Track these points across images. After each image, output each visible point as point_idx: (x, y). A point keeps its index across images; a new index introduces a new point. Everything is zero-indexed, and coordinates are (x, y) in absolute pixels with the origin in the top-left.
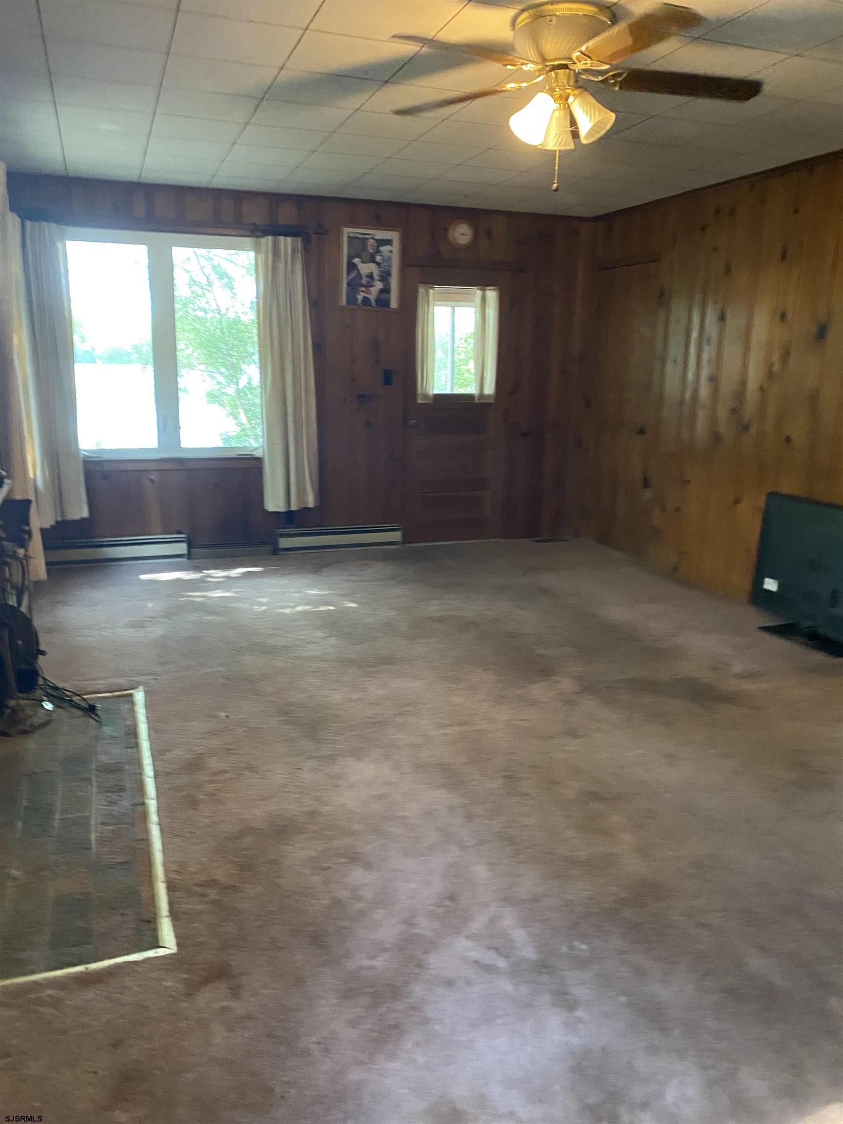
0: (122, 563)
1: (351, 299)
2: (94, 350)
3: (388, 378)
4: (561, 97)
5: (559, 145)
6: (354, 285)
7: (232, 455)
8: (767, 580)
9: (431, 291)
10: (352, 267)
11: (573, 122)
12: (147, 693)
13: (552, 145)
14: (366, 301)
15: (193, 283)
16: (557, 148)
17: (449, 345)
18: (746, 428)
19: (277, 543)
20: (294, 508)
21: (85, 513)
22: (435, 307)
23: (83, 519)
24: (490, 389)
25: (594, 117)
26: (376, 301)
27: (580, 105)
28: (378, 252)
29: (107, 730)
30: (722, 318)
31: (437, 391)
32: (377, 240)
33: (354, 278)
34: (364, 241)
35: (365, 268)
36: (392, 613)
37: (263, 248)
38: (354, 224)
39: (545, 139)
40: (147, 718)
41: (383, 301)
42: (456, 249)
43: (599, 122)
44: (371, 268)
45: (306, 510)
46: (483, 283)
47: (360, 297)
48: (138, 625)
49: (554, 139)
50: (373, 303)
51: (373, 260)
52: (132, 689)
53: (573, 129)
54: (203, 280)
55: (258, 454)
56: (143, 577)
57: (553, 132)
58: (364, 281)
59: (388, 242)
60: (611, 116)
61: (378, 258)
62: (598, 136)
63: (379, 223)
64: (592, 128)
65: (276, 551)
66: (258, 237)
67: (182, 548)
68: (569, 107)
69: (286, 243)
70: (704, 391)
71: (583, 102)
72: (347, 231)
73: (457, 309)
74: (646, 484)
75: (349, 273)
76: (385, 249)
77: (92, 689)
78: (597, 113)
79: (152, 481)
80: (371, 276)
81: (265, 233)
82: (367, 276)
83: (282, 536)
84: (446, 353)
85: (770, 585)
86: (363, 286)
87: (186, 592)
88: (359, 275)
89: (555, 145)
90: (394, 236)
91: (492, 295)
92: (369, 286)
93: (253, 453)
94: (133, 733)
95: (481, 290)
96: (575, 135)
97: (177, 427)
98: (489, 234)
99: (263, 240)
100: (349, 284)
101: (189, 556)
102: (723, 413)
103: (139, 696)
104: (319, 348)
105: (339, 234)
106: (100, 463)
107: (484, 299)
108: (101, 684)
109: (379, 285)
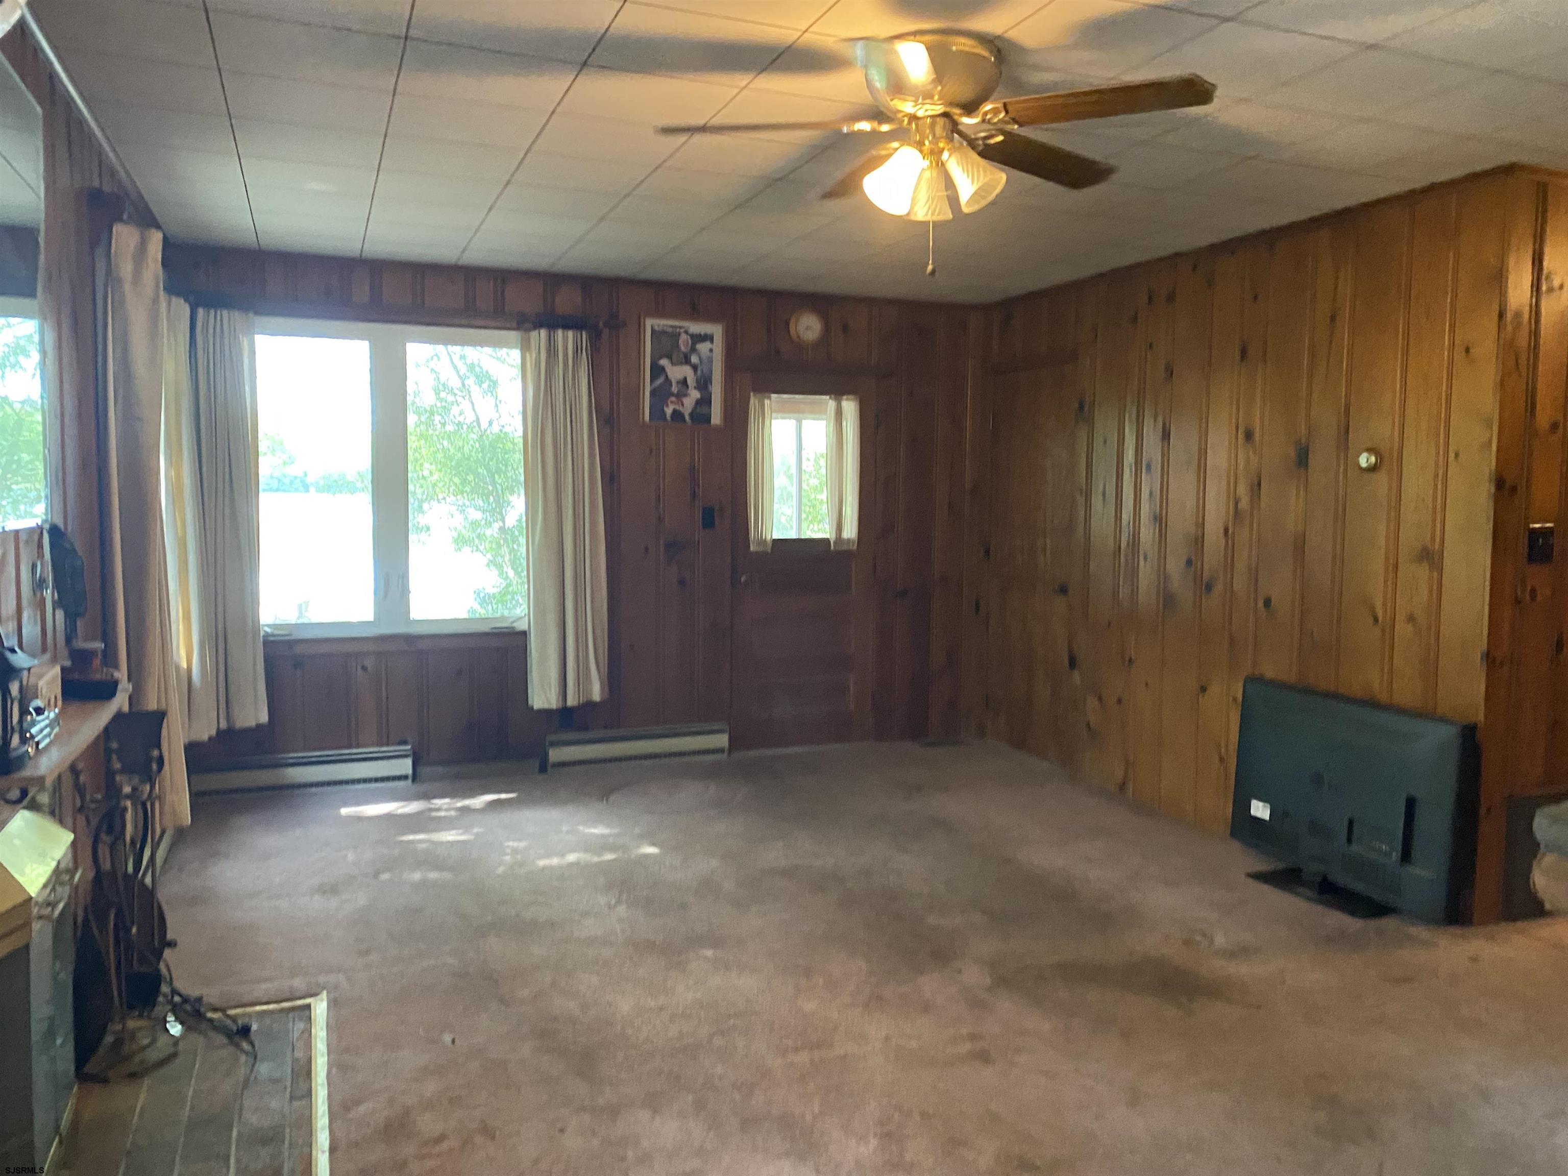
0: (314, 790)
1: (657, 412)
2: (306, 475)
3: (709, 518)
4: (932, 152)
5: (932, 215)
6: (660, 395)
7: (485, 628)
8: (1254, 803)
9: (767, 402)
10: (657, 371)
11: (949, 184)
12: (334, 1004)
13: (921, 214)
14: (677, 415)
15: (440, 388)
16: (929, 218)
17: (794, 470)
18: (1209, 587)
19: (546, 755)
20: (571, 702)
21: (264, 717)
22: (773, 421)
23: (259, 726)
24: (850, 531)
25: (978, 180)
26: (691, 414)
27: (958, 163)
28: (693, 350)
29: (264, 1069)
30: (1166, 436)
31: (776, 536)
32: (692, 336)
33: (660, 385)
34: (674, 336)
35: (676, 372)
36: (714, 863)
37: (533, 344)
38: (659, 313)
39: (913, 205)
40: (329, 1046)
41: (701, 415)
42: (800, 346)
43: (985, 184)
44: (686, 371)
45: (588, 706)
46: (837, 392)
47: (669, 411)
48: (330, 889)
49: (924, 206)
50: (687, 417)
51: (687, 361)
52: (312, 995)
53: (949, 192)
54: (455, 383)
55: (522, 626)
56: (344, 811)
57: (923, 196)
58: (675, 389)
59: (709, 338)
60: (1002, 177)
61: (694, 359)
62: (983, 203)
63: (695, 312)
64: (975, 193)
65: (543, 768)
66: (528, 330)
67: (405, 766)
68: (943, 164)
69: (566, 339)
70: (1147, 534)
71: (961, 158)
72: (650, 323)
73: (804, 422)
74: (1073, 662)
75: (653, 379)
76: (703, 347)
77: (248, 998)
78: (982, 173)
79: (364, 668)
80: (684, 382)
81: (537, 326)
82: (678, 383)
83: (553, 744)
84: (790, 477)
85: (1260, 810)
86: (673, 395)
87: (404, 834)
88: (667, 380)
89: (926, 214)
90: (716, 330)
91: (850, 407)
92: (681, 395)
93: (515, 625)
94: (305, 1071)
95: (836, 399)
96: (953, 201)
97: (404, 591)
98: (845, 328)
99: (534, 334)
100: (653, 393)
101: (415, 777)
102: (1175, 566)
103: (320, 1008)
104: (611, 478)
105: (640, 327)
106: (291, 644)
107: (839, 413)
108: (263, 989)
109: (695, 394)
